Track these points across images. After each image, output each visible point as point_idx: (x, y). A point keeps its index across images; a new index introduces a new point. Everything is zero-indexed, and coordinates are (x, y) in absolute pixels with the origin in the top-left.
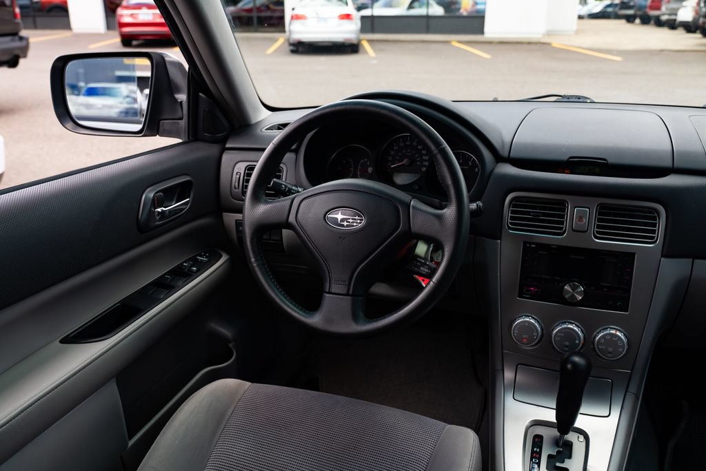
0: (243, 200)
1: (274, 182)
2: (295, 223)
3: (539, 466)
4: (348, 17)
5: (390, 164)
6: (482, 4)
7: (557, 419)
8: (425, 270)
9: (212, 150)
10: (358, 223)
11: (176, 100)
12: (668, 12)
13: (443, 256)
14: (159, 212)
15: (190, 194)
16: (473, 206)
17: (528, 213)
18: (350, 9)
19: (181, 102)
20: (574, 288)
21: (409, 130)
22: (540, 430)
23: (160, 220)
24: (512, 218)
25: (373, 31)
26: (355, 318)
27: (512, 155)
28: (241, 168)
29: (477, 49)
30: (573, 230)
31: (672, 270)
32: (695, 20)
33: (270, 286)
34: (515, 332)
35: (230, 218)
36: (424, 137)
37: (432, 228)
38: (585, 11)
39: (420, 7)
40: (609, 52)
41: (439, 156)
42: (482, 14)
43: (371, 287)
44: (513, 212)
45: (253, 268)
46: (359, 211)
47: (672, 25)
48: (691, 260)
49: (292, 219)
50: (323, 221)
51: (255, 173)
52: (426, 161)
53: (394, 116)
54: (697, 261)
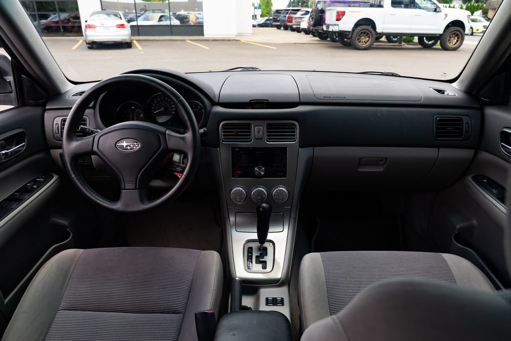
0: (62, 140)
1: (81, 127)
2: (98, 151)
3: (252, 263)
4: (122, 26)
5: (153, 111)
6: (201, 19)
7: (258, 237)
8: (179, 169)
9: (37, 111)
10: (137, 146)
11: (5, 81)
12: (296, 24)
13: (188, 160)
14: (3, 154)
15: (25, 140)
16: (202, 131)
17: (232, 132)
18: (123, 22)
19: (10, 82)
20: (260, 169)
21: (161, 91)
22: (250, 245)
23: (5, 158)
24: (224, 135)
25: (139, 35)
26: (142, 201)
27: (220, 101)
28: (58, 120)
29: (201, 44)
30: (256, 139)
31: (305, 154)
32: (309, 28)
33: (86, 190)
34: (232, 196)
35: (56, 153)
36: (169, 94)
37: (180, 145)
38: (256, 23)
39: (166, 20)
40: (270, 44)
41: (179, 104)
42: (202, 24)
43: (150, 182)
44: (224, 132)
45: (74, 181)
46: (136, 139)
47: (298, 30)
48: (312, 148)
49: (95, 149)
50: (115, 147)
51: (67, 123)
52: (174, 108)
53: (150, 83)
54: (315, 148)
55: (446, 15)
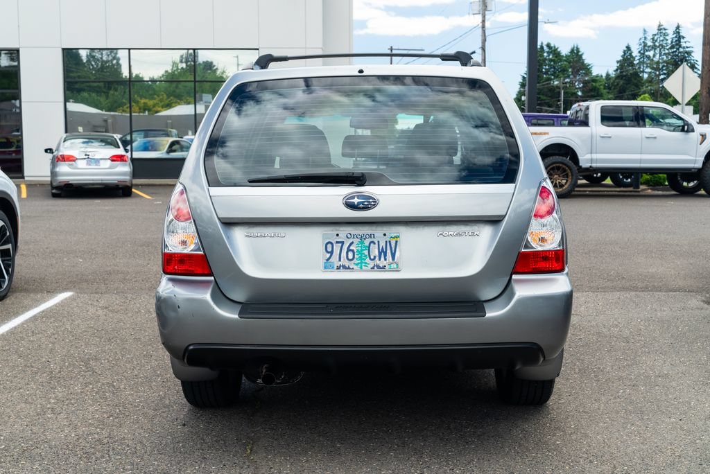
4: (120, 158)
39: (181, 150)
55: (702, 136)
